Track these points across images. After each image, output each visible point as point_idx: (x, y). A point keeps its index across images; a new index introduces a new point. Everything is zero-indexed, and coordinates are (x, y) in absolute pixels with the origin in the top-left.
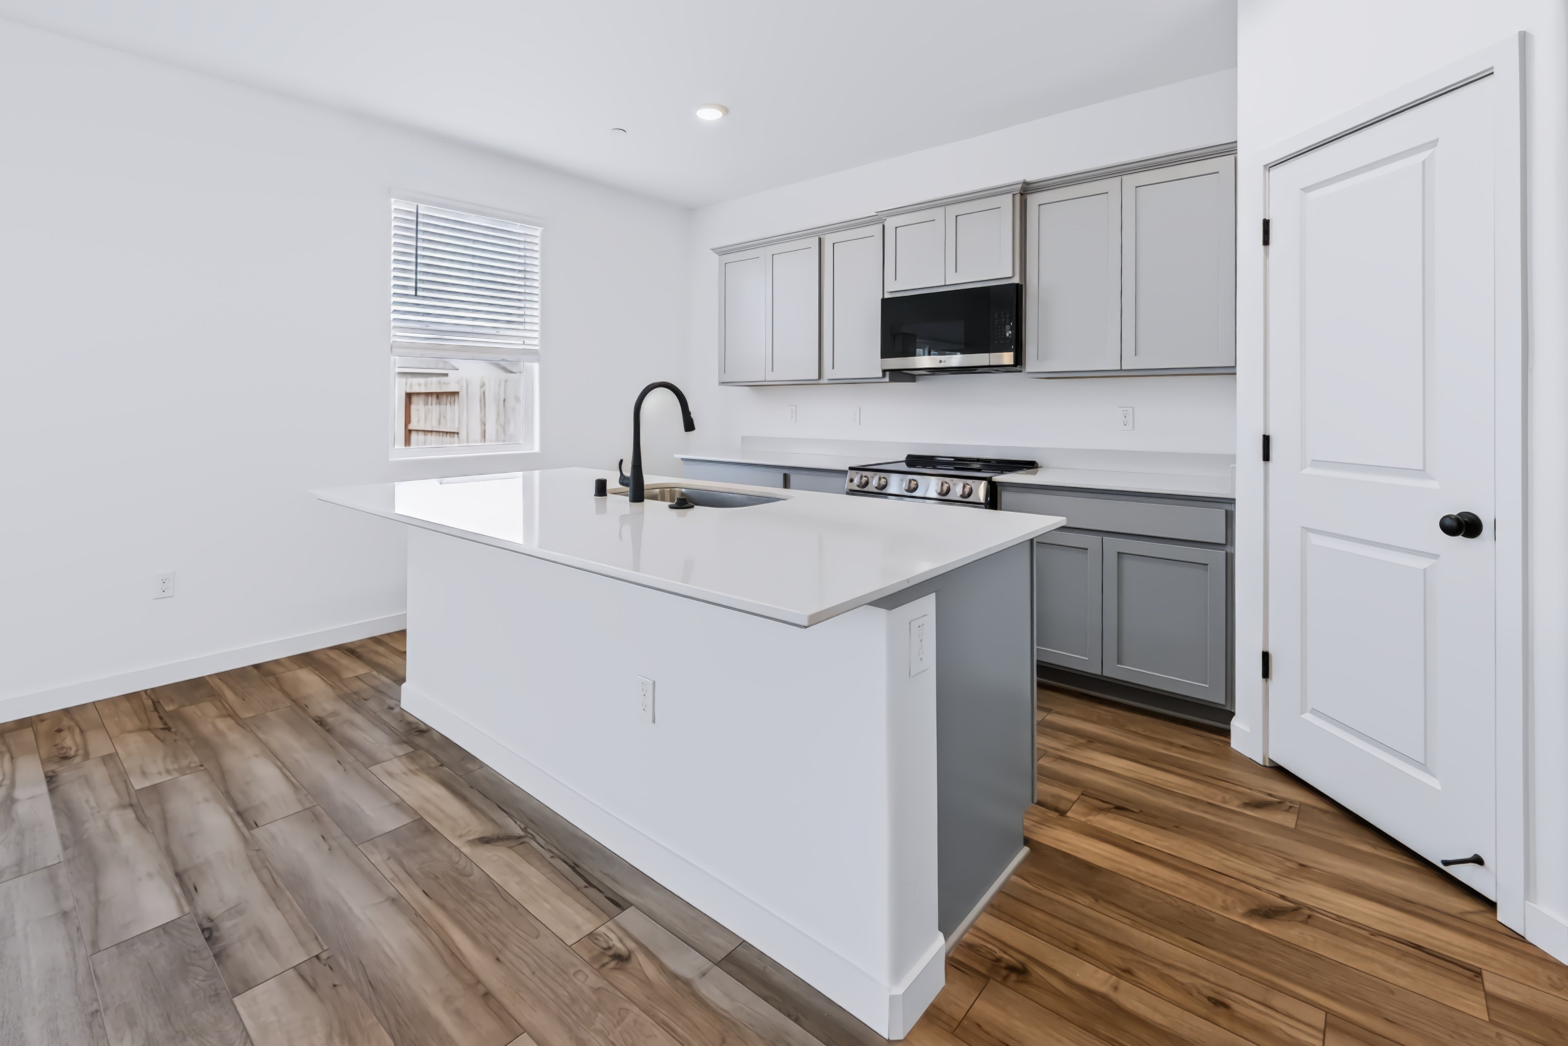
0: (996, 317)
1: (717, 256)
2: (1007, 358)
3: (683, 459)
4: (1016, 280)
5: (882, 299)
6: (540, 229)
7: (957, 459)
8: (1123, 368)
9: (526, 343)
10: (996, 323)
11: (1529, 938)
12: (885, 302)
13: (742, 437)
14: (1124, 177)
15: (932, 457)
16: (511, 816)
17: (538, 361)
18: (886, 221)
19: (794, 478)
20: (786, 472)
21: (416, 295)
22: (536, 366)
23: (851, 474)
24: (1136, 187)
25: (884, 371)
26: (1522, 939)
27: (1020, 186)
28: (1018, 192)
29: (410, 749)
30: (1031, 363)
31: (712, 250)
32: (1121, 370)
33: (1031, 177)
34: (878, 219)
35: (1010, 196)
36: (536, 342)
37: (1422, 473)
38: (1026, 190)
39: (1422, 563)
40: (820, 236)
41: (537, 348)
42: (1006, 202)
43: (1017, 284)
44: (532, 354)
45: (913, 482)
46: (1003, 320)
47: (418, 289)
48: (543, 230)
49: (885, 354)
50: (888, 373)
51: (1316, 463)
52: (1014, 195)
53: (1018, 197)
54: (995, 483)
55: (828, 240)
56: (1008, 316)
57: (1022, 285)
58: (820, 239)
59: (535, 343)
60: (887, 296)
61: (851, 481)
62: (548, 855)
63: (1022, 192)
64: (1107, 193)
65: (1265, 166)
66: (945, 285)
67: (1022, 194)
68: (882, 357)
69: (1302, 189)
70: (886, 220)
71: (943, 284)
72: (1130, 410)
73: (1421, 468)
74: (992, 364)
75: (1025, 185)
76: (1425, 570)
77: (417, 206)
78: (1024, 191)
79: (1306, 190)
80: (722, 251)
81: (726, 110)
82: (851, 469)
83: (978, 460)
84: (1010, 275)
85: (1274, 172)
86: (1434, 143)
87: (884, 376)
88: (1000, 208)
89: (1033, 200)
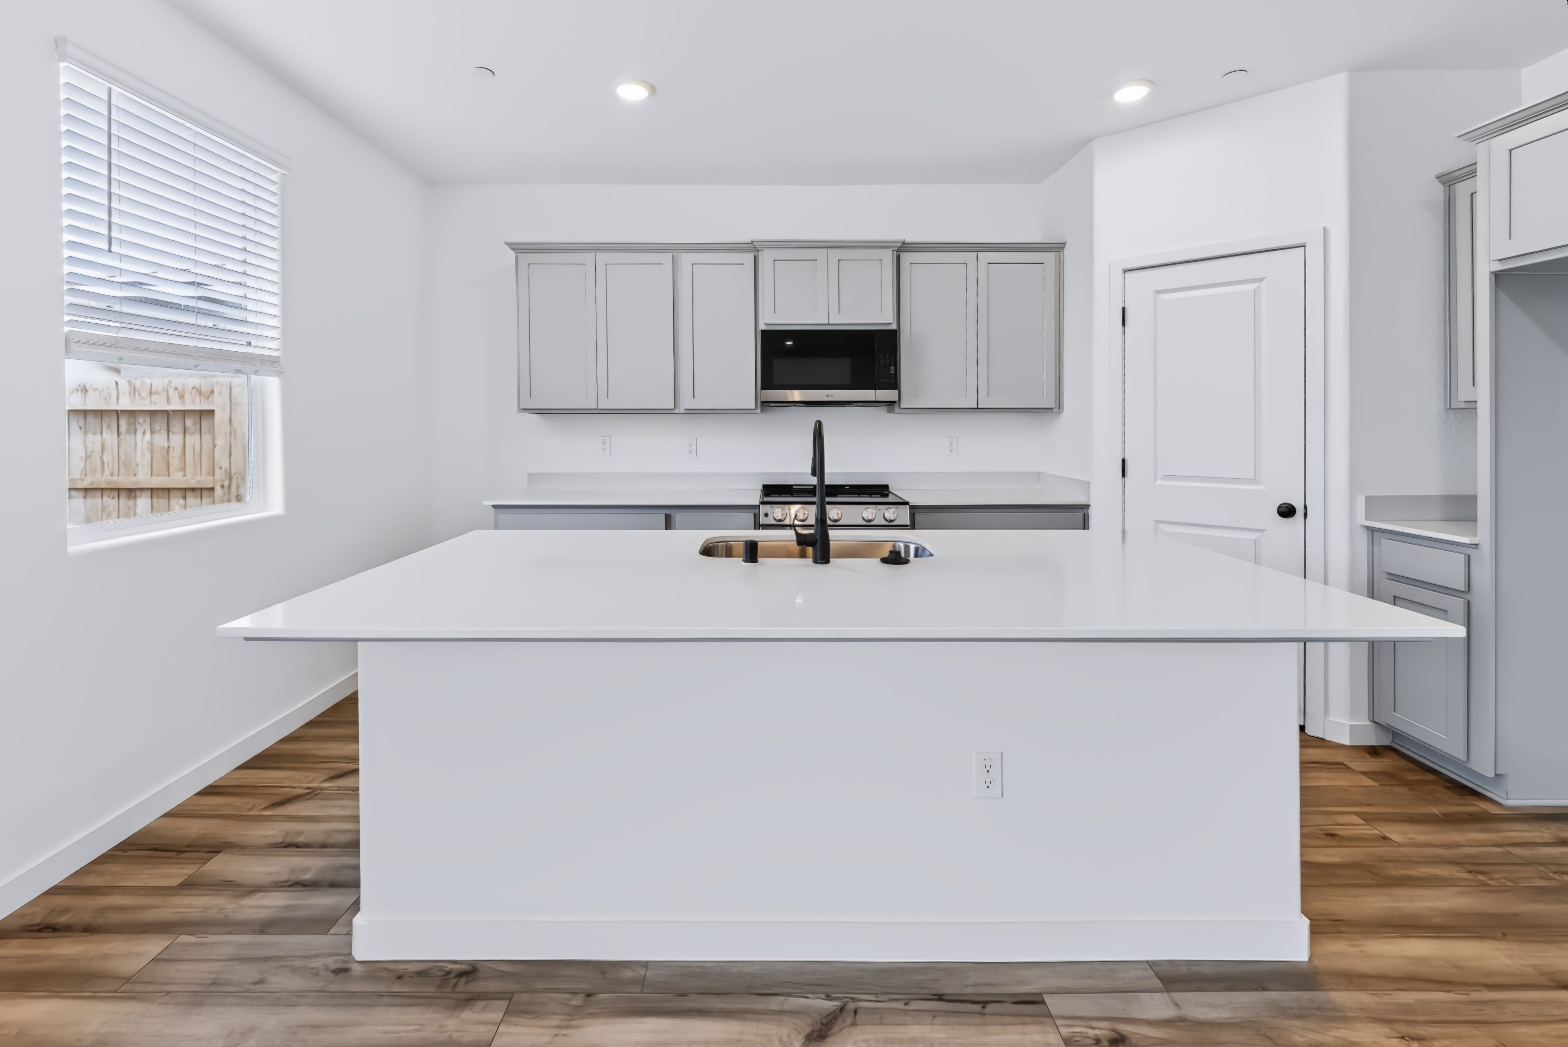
0: (882, 357)
1: (513, 252)
2: (888, 395)
3: (494, 507)
4: (894, 327)
5: (756, 331)
6: (281, 173)
10: (882, 363)
11: (1327, 738)
14: (979, 254)
15: (791, 486)
16: (790, 995)
17: (279, 374)
18: (760, 252)
19: (678, 517)
20: (667, 511)
21: (109, 250)
22: (275, 382)
23: (764, 509)
24: (989, 263)
25: (759, 403)
26: (1323, 739)
27: (897, 244)
28: (894, 249)
29: (504, 1004)
30: (906, 401)
31: (507, 244)
32: (978, 407)
33: (910, 238)
34: (754, 248)
37: (1254, 481)
38: (903, 248)
39: (1253, 536)
40: (674, 254)
41: (277, 354)
42: (889, 256)
43: (893, 331)
44: (268, 363)
46: (888, 361)
49: (765, 386)
50: (762, 405)
51: (1166, 477)
52: (890, 251)
53: (894, 253)
55: (686, 259)
57: (897, 330)
58: (674, 258)
59: (275, 348)
60: (762, 328)
61: (766, 515)
62: (900, 1005)
63: (898, 249)
64: (966, 264)
65: (1123, 270)
66: (830, 324)
67: (897, 251)
69: (1155, 291)
70: (758, 250)
71: (827, 322)
73: (1254, 478)
74: (878, 400)
75: (901, 244)
76: (1255, 540)
77: (110, 90)
78: (900, 249)
79: (1158, 292)
80: (524, 249)
81: (654, 91)
82: (763, 503)
84: (888, 322)
85: (1128, 275)
86: (1261, 280)
88: (881, 260)
89: (907, 258)
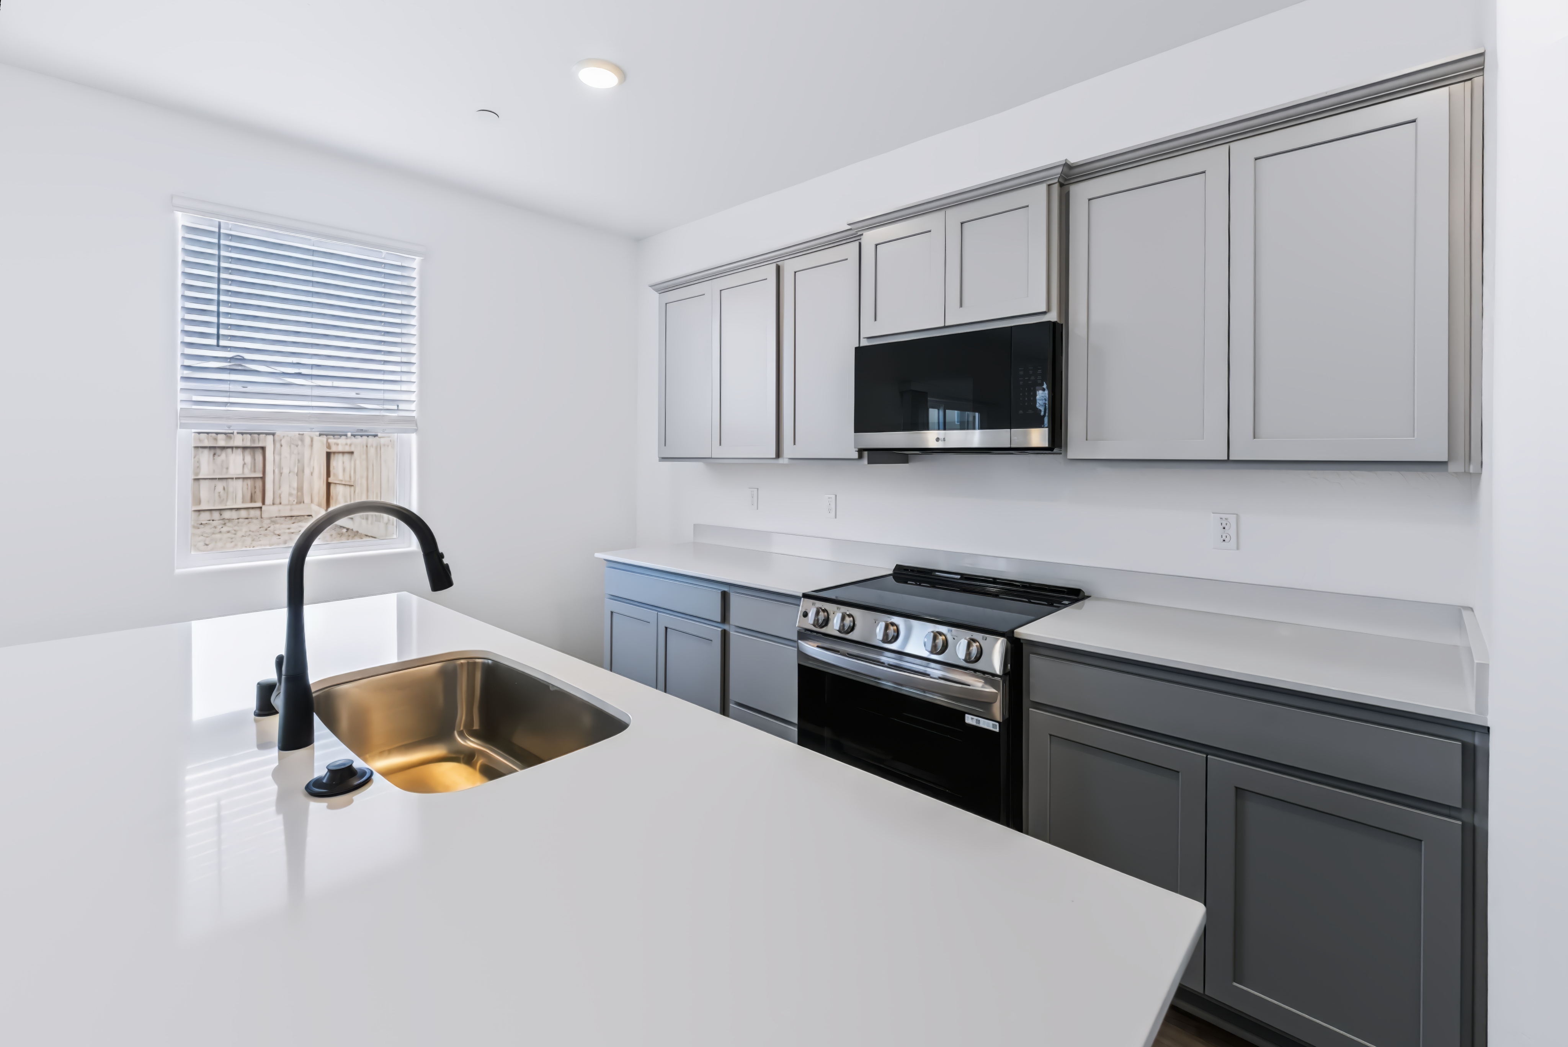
0: (1021, 373)
1: (656, 294)
2: (1038, 437)
3: (606, 560)
4: (1053, 317)
5: (856, 349)
6: (418, 259)
7: (964, 576)
8: (1231, 458)
9: (400, 408)
10: (1022, 385)
12: (861, 353)
13: (694, 525)
14: (1232, 145)
17: (416, 431)
18: (862, 237)
20: (726, 589)
21: (218, 345)
22: (414, 437)
23: (805, 604)
24: (1256, 159)
25: (861, 451)
27: (1060, 170)
28: (1056, 180)
30: (1076, 447)
31: (653, 286)
32: (1228, 460)
35: (1044, 187)
36: (413, 407)
38: (1068, 177)
40: (779, 263)
41: (414, 414)
42: (1038, 196)
43: (1054, 323)
44: (409, 424)
45: (892, 628)
46: (1033, 378)
47: (221, 337)
48: (422, 259)
49: (862, 425)
50: (866, 454)
52: (1049, 185)
53: (1056, 189)
54: (1019, 639)
55: (789, 267)
56: (1040, 371)
57: (1062, 324)
58: (778, 269)
59: (412, 409)
60: (864, 343)
61: (805, 615)
63: (1061, 180)
64: (1204, 172)
66: (945, 327)
67: (1061, 185)
68: (856, 431)
70: (862, 235)
71: (942, 325)
72: (1232, 519)
74: (1013, 446)
75: (1066, 169)
77: (220, 223)
78: (1066, 180)
80: (664, 288)
81: (623, 75)
82: (805, 596)
83: (995, 581)
84: (1044, 309)
87: (861, 457)
88: (1028, 206)
89: (1080, 192)
